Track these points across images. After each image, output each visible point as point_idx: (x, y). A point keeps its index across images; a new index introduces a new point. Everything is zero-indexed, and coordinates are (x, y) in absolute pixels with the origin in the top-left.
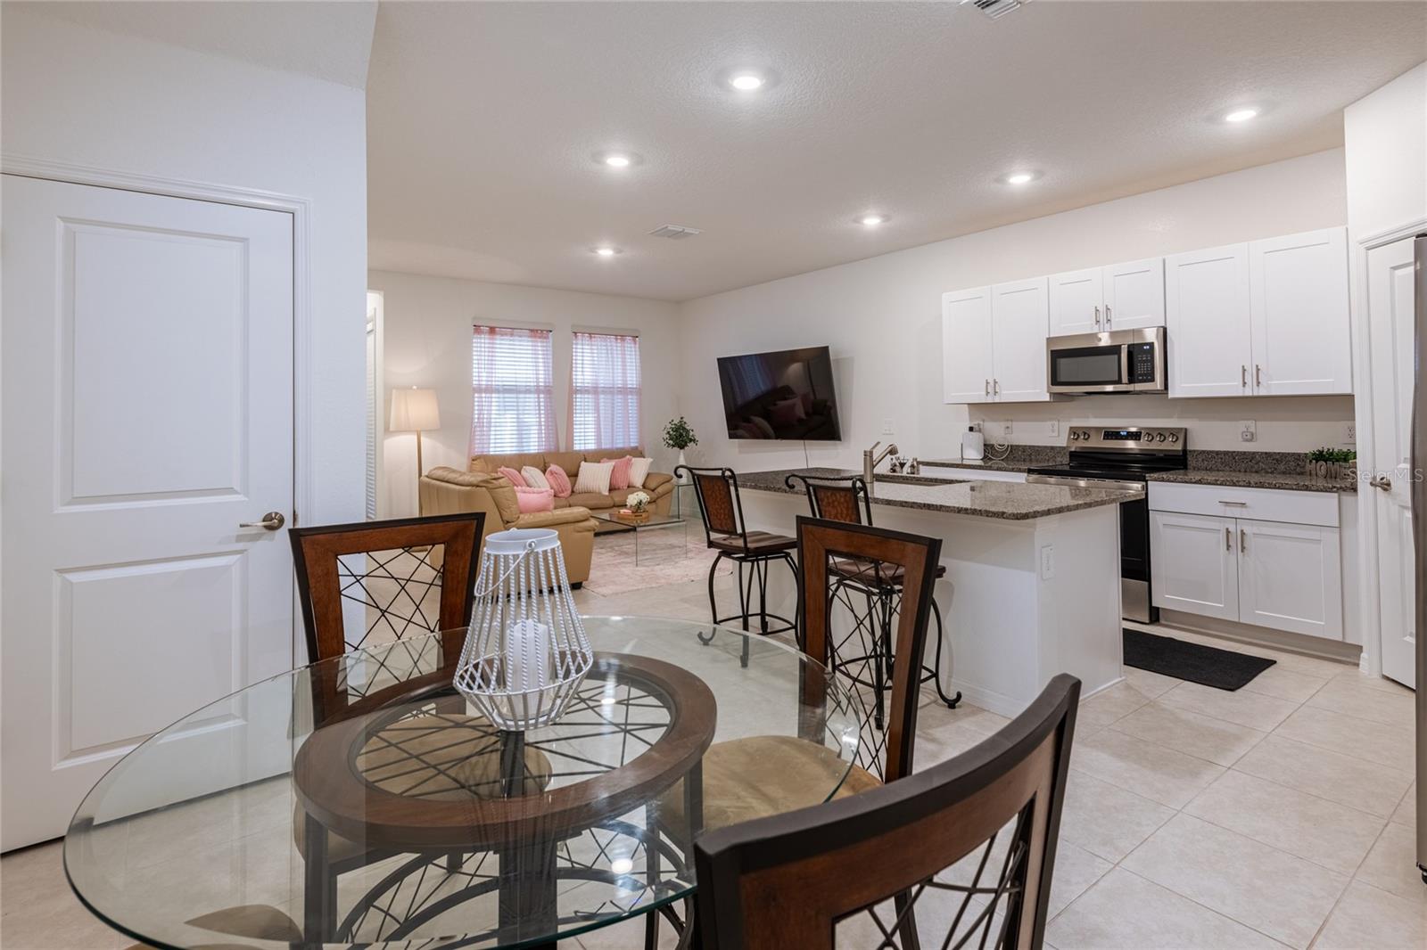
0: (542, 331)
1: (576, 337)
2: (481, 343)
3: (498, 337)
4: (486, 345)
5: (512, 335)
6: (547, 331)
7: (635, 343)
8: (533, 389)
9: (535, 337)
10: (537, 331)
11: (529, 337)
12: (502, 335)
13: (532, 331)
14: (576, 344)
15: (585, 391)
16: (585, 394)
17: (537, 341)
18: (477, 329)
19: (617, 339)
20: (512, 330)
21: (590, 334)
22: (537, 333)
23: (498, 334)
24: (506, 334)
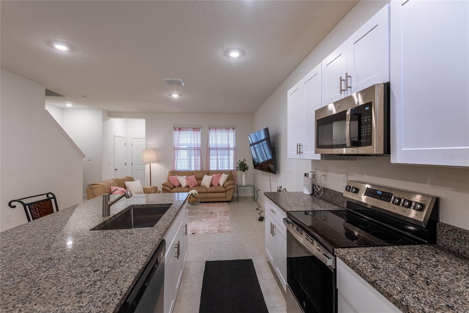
0: (197, 128)
1: (210, 130)
2: (176, 133)
3: (181, 131)
4: (177, 134)
5: (186, 130)
6: (199, 128)
7: (234, 131)
8: (193, 148)
9: (194, 130)
10: (195, 128)
11: (192, 131)
12: (183, 130)
13: (193, 128)
14: (210, 132)
15: (213, 149)
16: (213, 150)
17: (195, 132)
18: (175, 129)
19: (226, 130)
20: (186, 129)
21: (215, 128)
22: (195, 129)
23: (181, 130)
24: (184, 130)
